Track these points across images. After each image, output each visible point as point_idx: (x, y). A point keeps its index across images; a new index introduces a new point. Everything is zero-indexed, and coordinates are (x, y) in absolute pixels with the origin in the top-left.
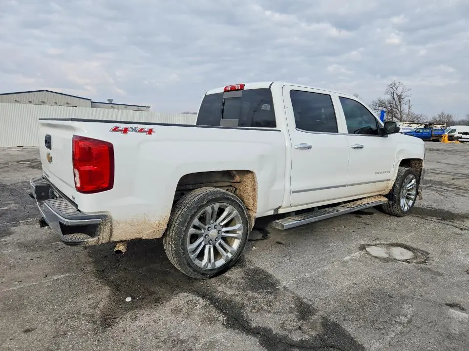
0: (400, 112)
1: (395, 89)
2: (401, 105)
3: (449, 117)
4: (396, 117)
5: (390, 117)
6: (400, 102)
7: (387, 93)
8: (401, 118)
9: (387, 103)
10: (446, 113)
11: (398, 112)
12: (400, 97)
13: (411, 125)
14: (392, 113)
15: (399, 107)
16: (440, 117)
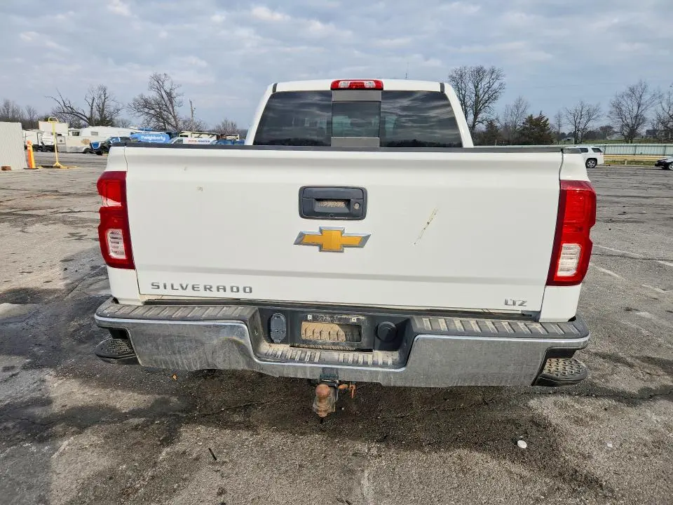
0: (174, 117)
1: (161, 84)
2: (173, 107)
3: (234, 126)
4: (169, 124)
5: (162, 124)
6: (171, 103)
7: (151, 88)
8: (177, 125)
9: (153, 102)
10: (230, 120)
11: (171, 116)
12: (169, 95)
13: (202, 136)
14: (163, 118)
15: (171, 109)
16: (224, 125)
